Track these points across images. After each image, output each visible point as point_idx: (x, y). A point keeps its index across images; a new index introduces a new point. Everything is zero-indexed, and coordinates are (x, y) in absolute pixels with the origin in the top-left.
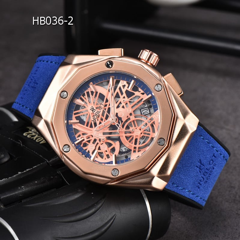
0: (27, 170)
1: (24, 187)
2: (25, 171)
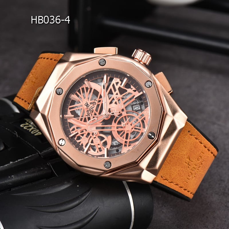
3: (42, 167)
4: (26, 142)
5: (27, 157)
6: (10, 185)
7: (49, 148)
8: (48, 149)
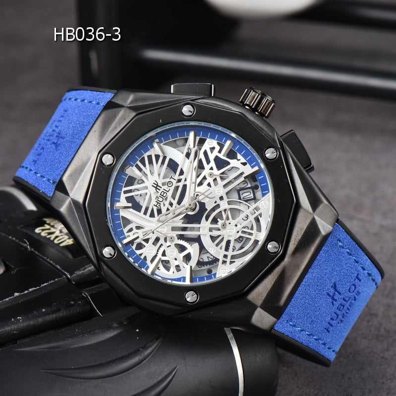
0: (31, 290)
1: (21, 318)
2: (26, 292)
3: (73, 301)
4: (45, 258)
5: (46, 284)
6: (15, 333)
7: (86, 266)
8: (85, 269)
